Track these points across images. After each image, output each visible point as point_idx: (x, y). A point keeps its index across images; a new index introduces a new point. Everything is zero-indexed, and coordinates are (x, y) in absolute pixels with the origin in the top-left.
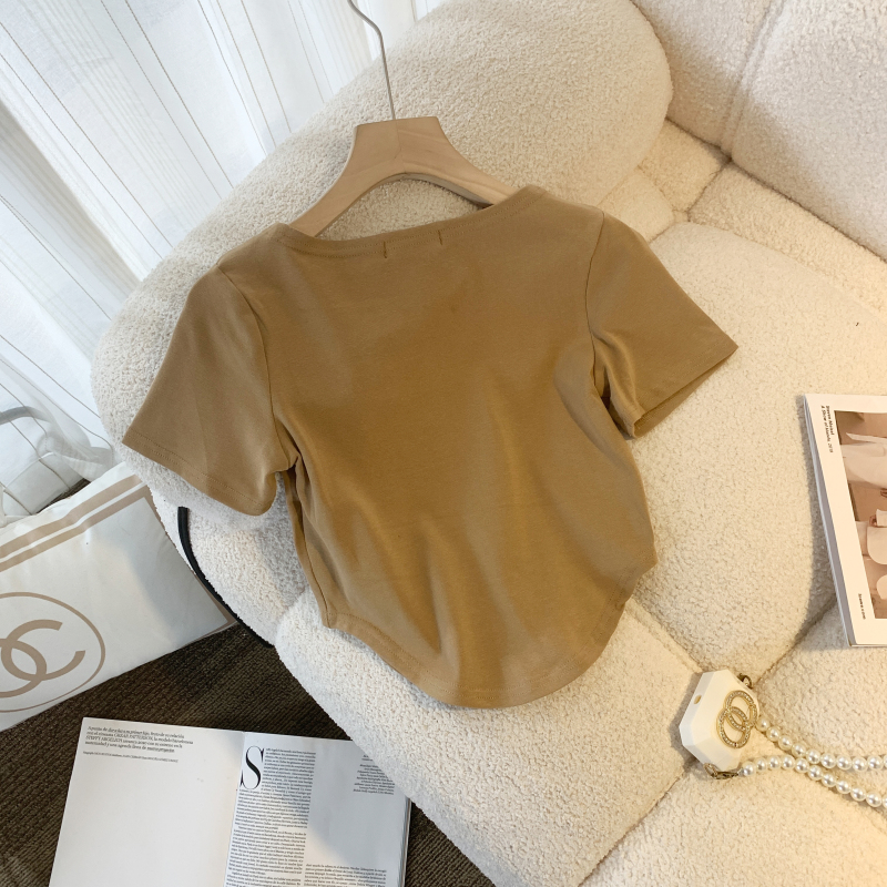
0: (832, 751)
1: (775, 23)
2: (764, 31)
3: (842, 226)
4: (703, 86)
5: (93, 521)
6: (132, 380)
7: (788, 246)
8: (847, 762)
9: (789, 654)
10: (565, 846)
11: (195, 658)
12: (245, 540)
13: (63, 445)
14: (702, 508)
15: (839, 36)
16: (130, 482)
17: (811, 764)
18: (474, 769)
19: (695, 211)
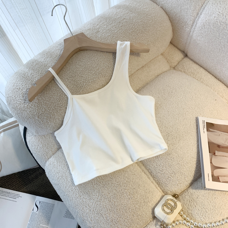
1: (200, 17)
3: (215, 75)
4: (180, 34)
5: (4, 131)
6: (15, 88)
7: (199, 79)
9: (187, 189)
12: (40, 138)
17: (191, 224)
18: (92, 210)
19: (176, 67)
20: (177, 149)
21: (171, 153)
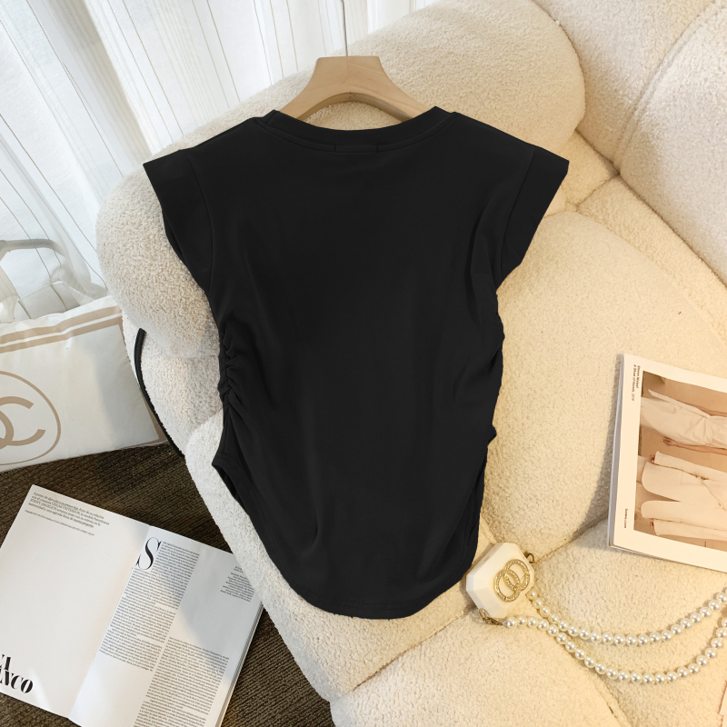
0: (579, 625)
1: (665, 72)
2: (656, 77)
3: (689, 240)
4: (607, 111)
5: (76, 333)
6: (125, 222)
7: (644, 246)
8: (587, 634)
9: (565, 547)
10: (358, 647)
11: (128, 462)
12: (181, 365)
13: (70, 277)
14: (525, 419)
15: (707, 91)
16: (110, 310)
17: (560, 631)
19: (582, 205)
20: (552, 435)
21: (533, 445)
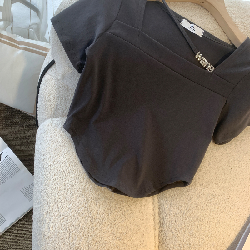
16: (46, 49)
20: (213, 220)
21: (203, 220)
